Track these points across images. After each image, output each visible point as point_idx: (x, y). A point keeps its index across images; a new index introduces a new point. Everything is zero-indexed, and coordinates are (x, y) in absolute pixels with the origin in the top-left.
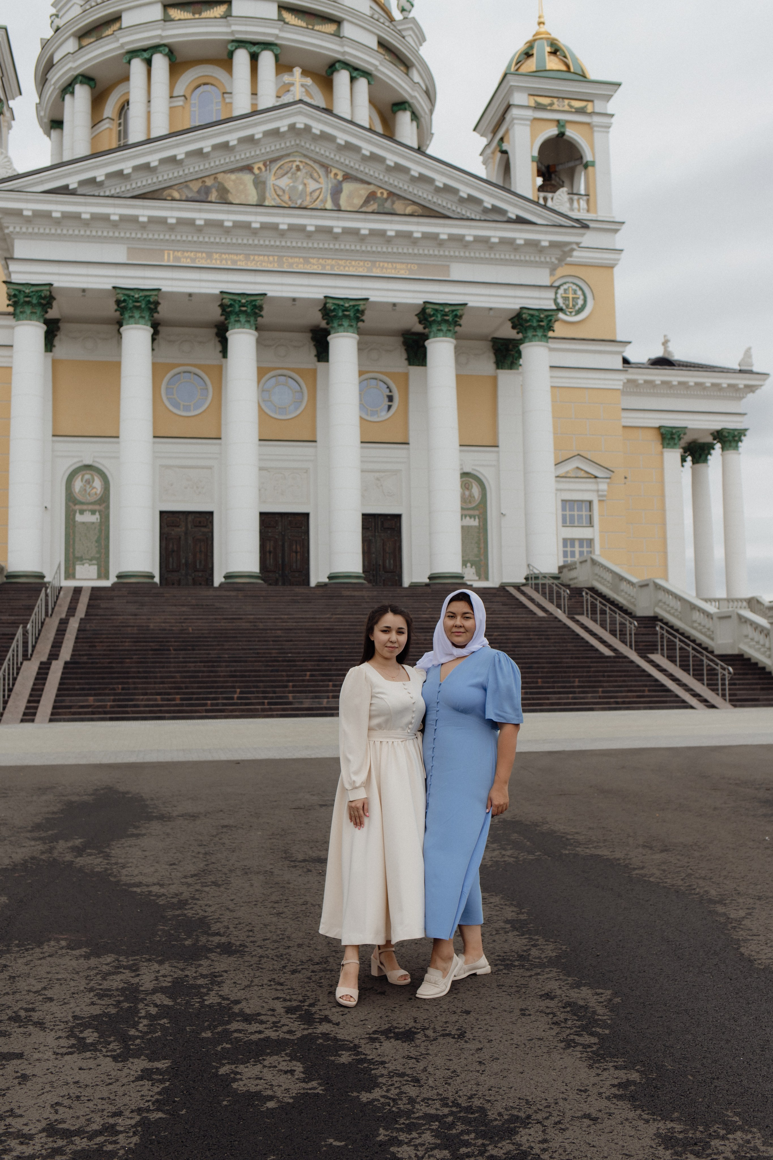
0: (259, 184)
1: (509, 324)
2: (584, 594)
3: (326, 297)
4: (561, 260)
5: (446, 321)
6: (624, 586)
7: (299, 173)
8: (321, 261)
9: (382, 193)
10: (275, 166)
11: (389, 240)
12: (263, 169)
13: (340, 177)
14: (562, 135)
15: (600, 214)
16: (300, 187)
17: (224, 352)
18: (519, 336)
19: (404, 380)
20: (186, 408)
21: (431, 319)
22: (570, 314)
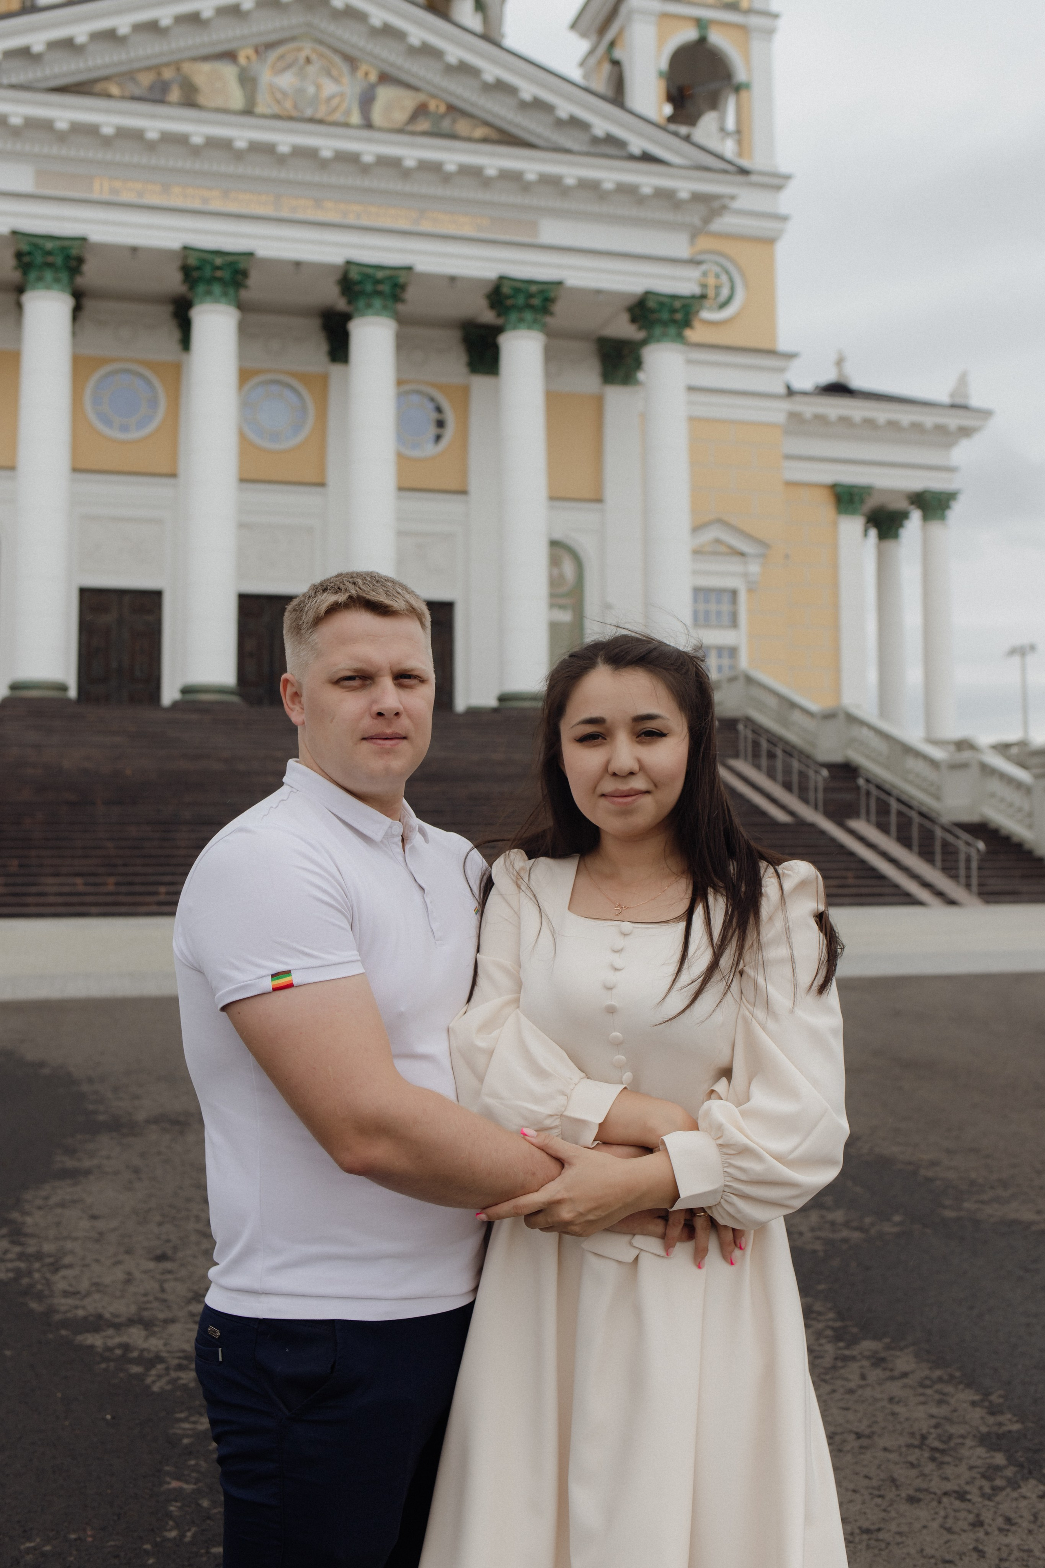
0: (247, 81)
1: (625, 317)
2: (741, 727)
3: (349, 263)
4: (707, 221)
5: (531, 307)
6: (797, 716)
7: (309, 69)
8: (341, 206)
9: (437, 106)
10: (273, 55)
11: (446, 178)
12: (254, 57)
13: (373, 77)
14: (702, 40)
15: (756, 161)
16: (311, 90)
17: (186, 342)
18: (640, 335)
19: (463, 396)
20: (124, 428)
21: (509, 302)
22: (710, 309)
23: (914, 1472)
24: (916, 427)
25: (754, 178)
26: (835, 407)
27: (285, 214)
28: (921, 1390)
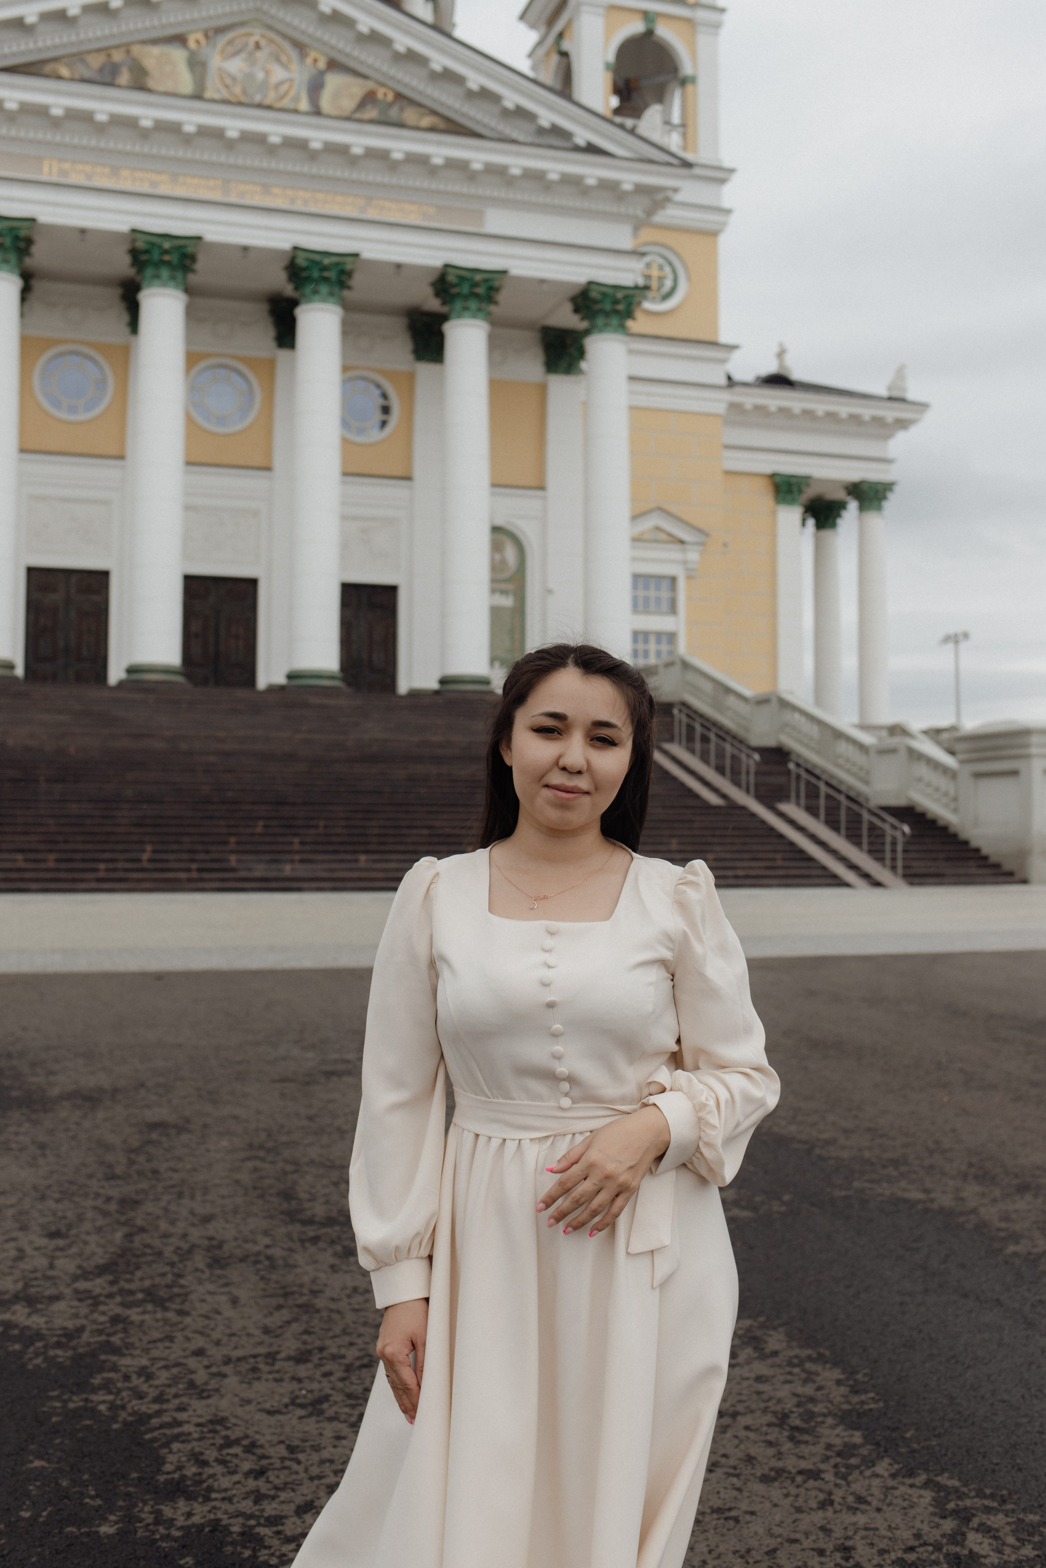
1: (568, 307)
2: (675, 711)
3: (296, 248)
4: (650, 213)
5: (476, 296)
6: (732, 701)
7: (259, 54)
8: (290, 192)
9: (385, 95)
10: (223, 40)
11: (394, 166)
12: (203, 41)
13: (322, 64)
14: (649, 33)
15: (701, 155)
16: (260, 75)
17: (134, 325)
18: (584, 325)
19: (408, 382)
20: (72, 409)
21: (455, 291)
22: (654, 300)
23: (771, 1451)
24: (854, 418)
25: (697, 171)
26: (776, 398)
27: (233, 199)
28: (788, 1369)
